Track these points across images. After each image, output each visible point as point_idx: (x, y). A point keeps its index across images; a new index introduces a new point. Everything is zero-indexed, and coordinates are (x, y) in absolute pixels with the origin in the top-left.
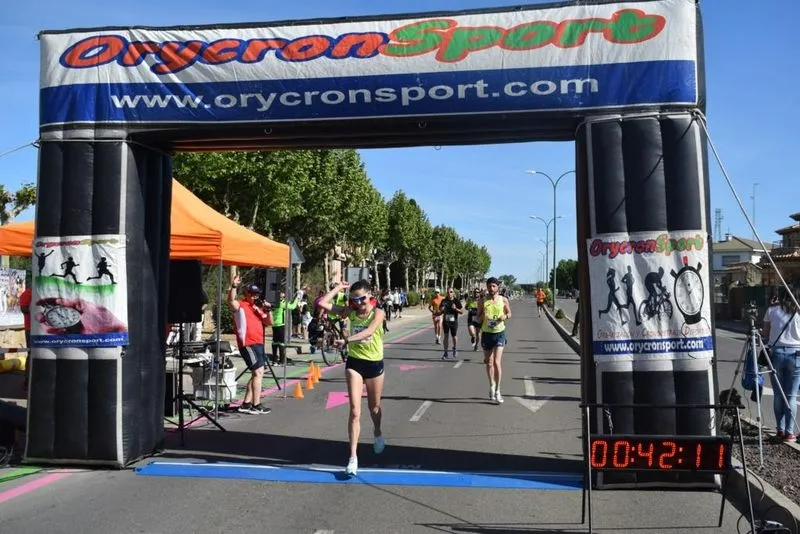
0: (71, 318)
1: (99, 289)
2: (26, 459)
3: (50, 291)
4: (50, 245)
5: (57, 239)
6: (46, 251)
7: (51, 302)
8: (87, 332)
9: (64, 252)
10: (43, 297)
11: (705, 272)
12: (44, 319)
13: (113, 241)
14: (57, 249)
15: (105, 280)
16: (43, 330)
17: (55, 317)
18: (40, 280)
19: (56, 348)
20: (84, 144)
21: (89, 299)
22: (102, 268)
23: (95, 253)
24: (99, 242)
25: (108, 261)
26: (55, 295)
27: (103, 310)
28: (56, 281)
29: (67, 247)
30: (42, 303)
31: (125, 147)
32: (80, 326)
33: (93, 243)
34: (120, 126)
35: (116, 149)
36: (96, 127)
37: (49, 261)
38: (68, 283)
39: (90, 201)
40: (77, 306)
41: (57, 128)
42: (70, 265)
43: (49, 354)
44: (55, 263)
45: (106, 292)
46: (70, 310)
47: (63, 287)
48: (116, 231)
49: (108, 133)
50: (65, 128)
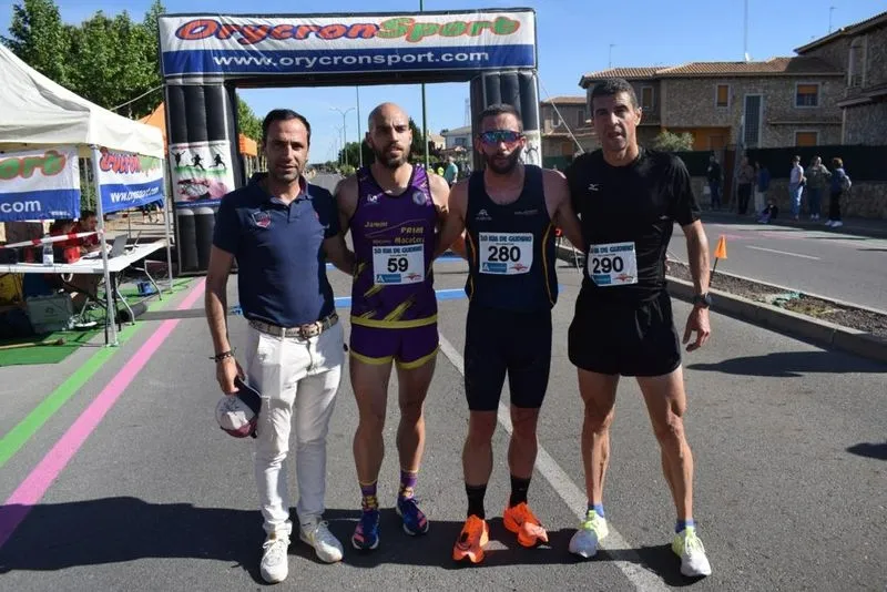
0: (202, 190)
1: (217, 172)
2: (181, 274)
3: (186, 175)
4: (182, 148)
5: (187, 144)
6: (181, 152)
7: (188, 181)
8: (213, 198)
9: (192, 152)
10: (181, 179)
11: (539, 150)
12: (184, 192)
13: (223, 144)
14: (187, 150)
15: (220, 167)
16: (185, 198)
17: (191, 190)
18: (178, 169)
19: (193, 208)
20: (197, 87)
21: (211, 178)
22: (218, 160)
23: (212, 152)
24: (214, 145)
25: (221, 156)
26: (190, 177)
27: (221, 184)
28: (190, 170)
29: (195, 150)
30: (181, 183)
31: (223, 89)
32: (208, 195)
33: (210, 145)
34: (221, 76)
35: (219, 90)
36: (204, 76)
37: (183, 157)
38: (197, 170)
39: (205, 121)
40: (205, 183)
41: (179, 77)
42: (197, 159)
43: (190, 212)
44: (187, 158)
45: (222, 175)
46: (201, 186)
47: (194, 172)
48: (224, 139)
49: (214, 80)
50: (183, 77)
